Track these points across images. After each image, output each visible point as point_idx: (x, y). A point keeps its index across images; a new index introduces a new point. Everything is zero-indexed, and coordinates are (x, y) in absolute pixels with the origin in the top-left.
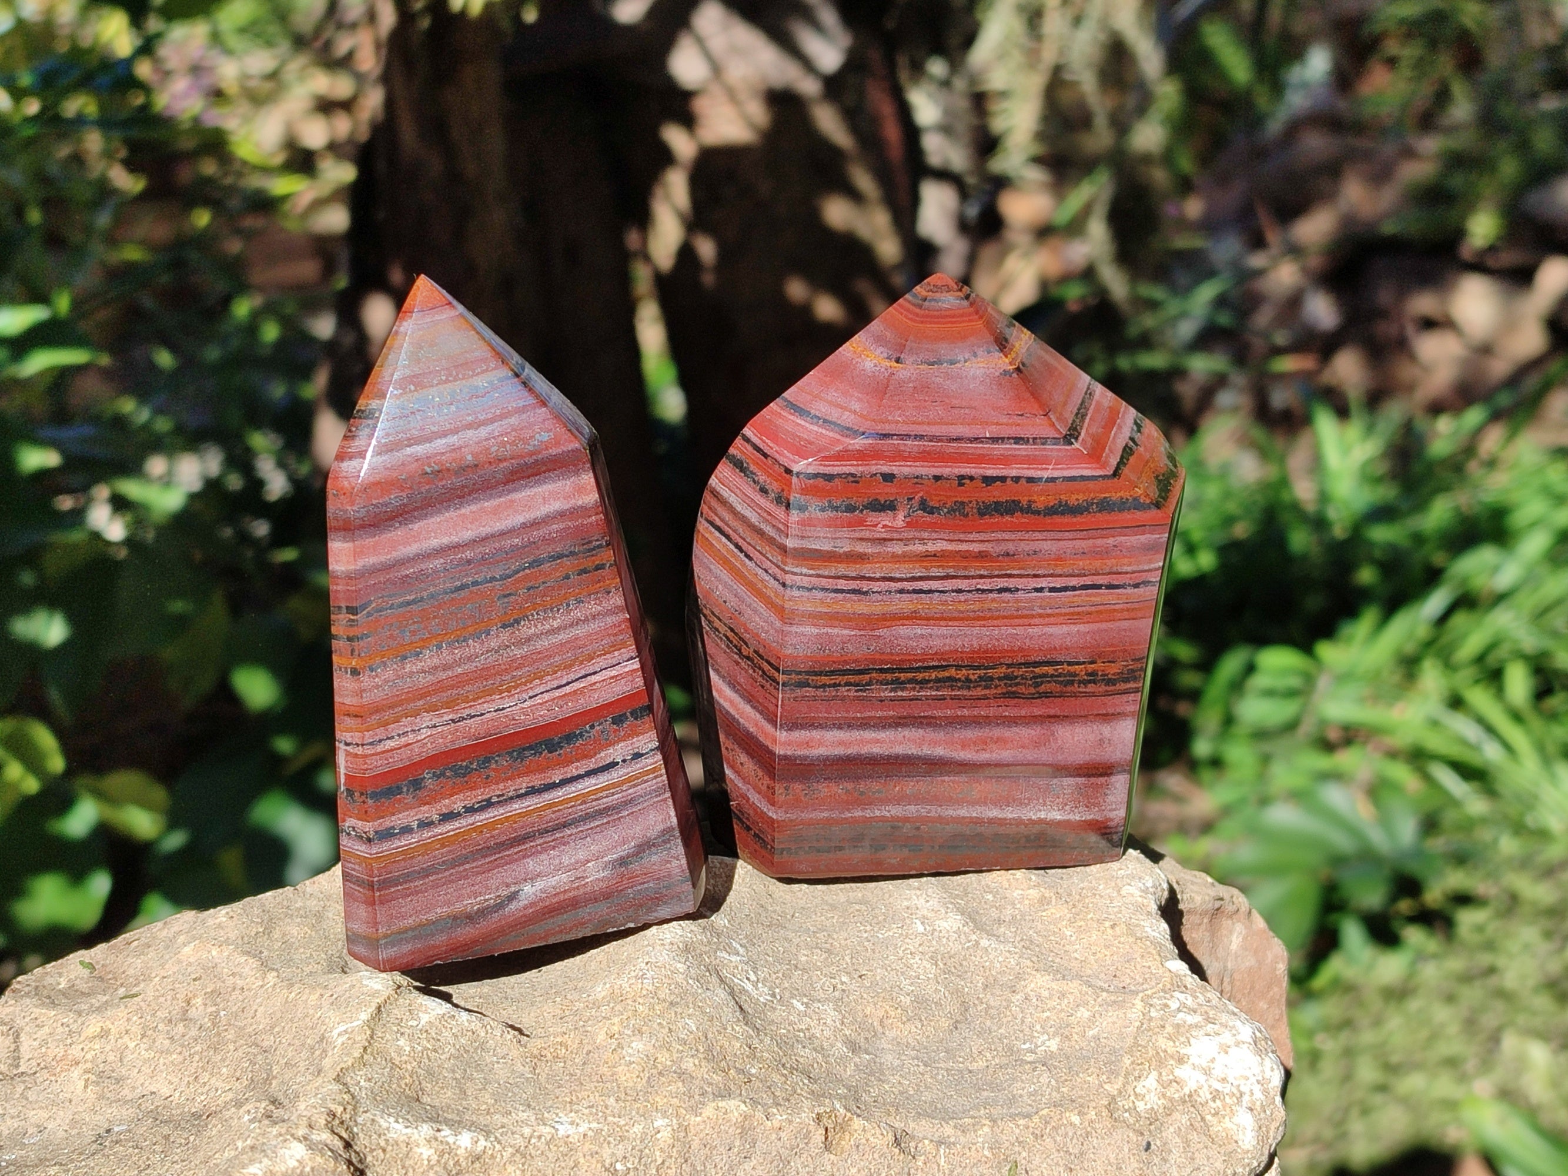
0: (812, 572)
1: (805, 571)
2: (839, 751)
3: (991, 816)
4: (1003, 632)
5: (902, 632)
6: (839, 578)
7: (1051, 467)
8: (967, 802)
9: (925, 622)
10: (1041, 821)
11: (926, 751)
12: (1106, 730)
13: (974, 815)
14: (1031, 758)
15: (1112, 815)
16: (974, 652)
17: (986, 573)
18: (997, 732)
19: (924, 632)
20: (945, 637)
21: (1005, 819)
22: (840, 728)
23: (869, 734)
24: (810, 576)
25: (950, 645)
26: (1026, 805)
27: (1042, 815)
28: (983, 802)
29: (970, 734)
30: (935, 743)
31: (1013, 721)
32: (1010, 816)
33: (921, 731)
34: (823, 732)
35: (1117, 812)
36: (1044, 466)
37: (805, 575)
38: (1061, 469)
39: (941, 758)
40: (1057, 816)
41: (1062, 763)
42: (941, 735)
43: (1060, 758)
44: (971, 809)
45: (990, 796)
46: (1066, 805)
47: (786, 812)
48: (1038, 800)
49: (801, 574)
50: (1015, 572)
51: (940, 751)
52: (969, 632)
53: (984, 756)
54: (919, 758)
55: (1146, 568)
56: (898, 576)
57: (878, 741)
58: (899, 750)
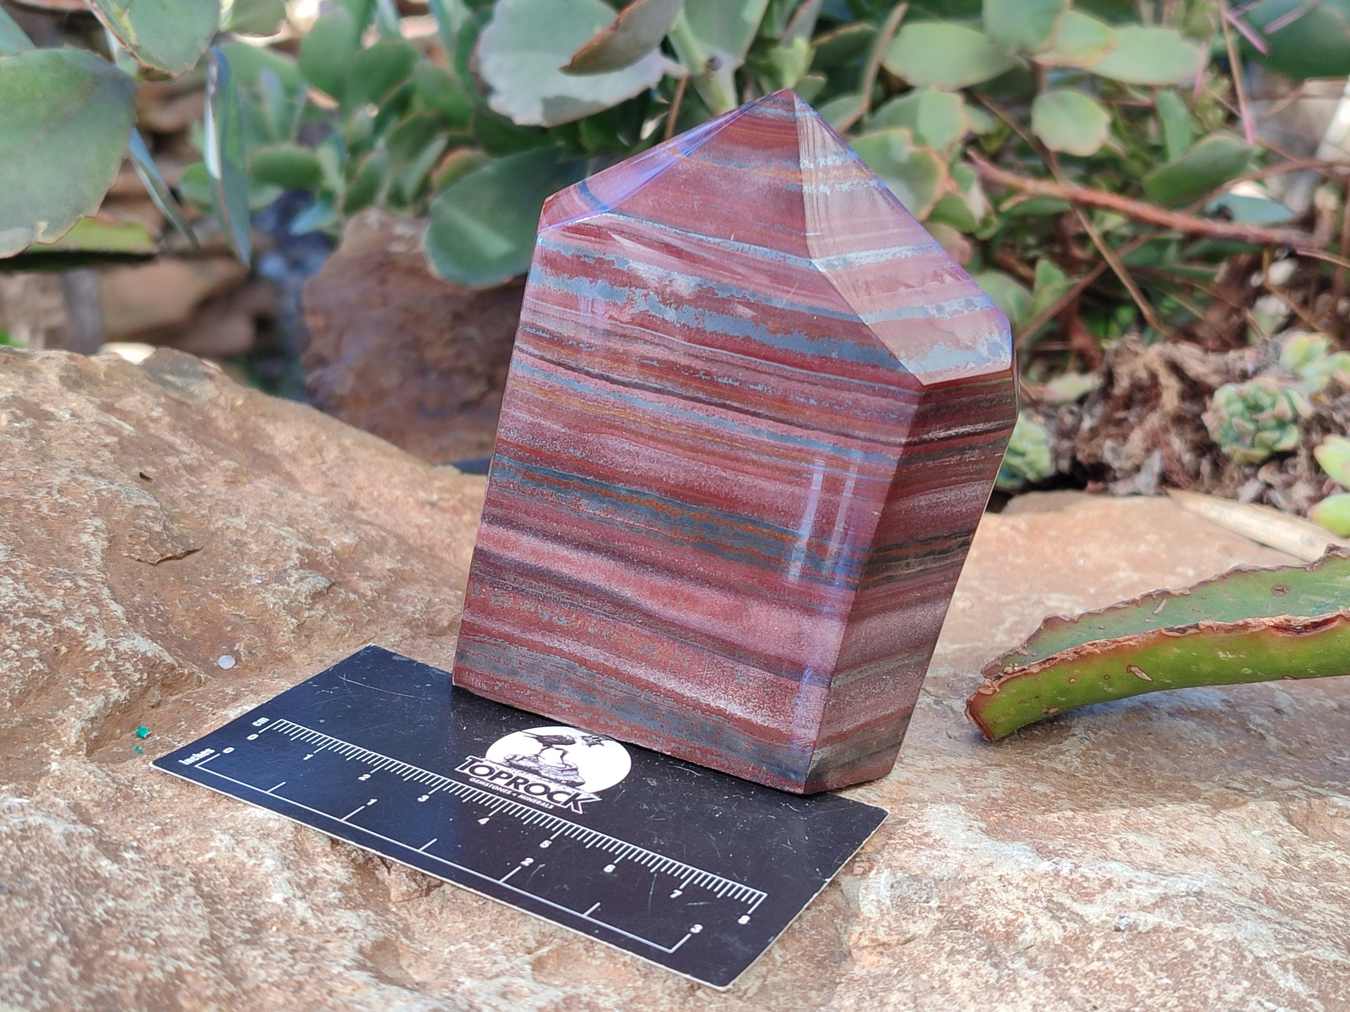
0: (536, 352)
1: (531, 350)
2: (530, 561)
3: (669, 687)
4: (712, 471)
5: (610, 442)
6: (559, 364)
7: (793, 290)
8: (647, 661)
9: (634, 437)
10: (720, 712)
11: (614, 587)
12: (807, 624)
13: (651, 679)
14: (719, 631)
15: (800, 732)
16: (677, 486)
17: (704, 397)
18: (690, 588)
19: (632, 448)
20: (651, 459)
21: (683, 696)
22: (536, 535)
23: (563, 551)
24: (535, 356)
25: (655, 472)
26: (708, 686)
27: (722, 704)
28: (663, 666)
29: (662, 582)
30: (624, 581)
31: (706, 581)
32: (688, 694)
33: (612, 562)
34: (519, 535)
35: (807, 731)
36: (786, 288)
37: (530, 354)
38: (804, 295)
39: (628, 601)
40: (737, 710)
41: (752, 648)
42: (631, 573)
43: (750, 640)
44: (650, 671)
45: (671, 662)
46: (749, 700)
47: (472, 614)
48: (719, 684)
49: (527, 353)
50: (736, 404)
51: (628, 592)
52: (676, 462)
53: (671, 613)
54: (606, 593)
55: (883, 438)
56: (614, 376)
57: (568, 561)
58: (587, 577)
